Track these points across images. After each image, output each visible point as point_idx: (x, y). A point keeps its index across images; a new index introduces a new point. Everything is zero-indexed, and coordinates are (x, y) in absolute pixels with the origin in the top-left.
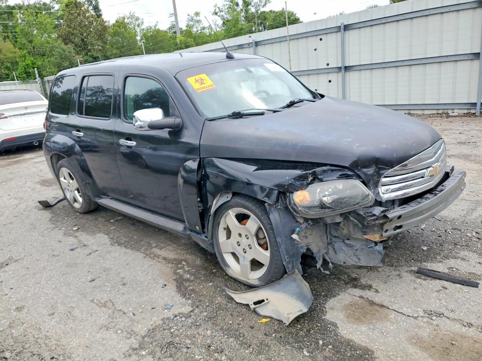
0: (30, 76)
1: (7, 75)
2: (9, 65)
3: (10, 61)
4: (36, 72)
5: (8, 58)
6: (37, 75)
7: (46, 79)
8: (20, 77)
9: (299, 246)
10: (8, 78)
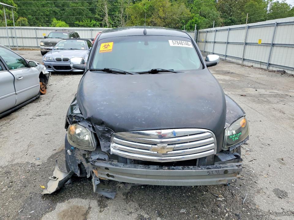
0: (192, 28)
1: (181, 26)
2: (184, 21)
3: (185, 19)
4: (196, 26)
5: (184, 18)
6: (195, 28)
7: (199, 30)
8: (187, 29)
9: (76, 158)
10: (181, 28)
